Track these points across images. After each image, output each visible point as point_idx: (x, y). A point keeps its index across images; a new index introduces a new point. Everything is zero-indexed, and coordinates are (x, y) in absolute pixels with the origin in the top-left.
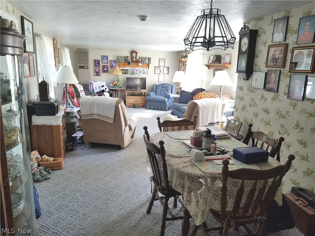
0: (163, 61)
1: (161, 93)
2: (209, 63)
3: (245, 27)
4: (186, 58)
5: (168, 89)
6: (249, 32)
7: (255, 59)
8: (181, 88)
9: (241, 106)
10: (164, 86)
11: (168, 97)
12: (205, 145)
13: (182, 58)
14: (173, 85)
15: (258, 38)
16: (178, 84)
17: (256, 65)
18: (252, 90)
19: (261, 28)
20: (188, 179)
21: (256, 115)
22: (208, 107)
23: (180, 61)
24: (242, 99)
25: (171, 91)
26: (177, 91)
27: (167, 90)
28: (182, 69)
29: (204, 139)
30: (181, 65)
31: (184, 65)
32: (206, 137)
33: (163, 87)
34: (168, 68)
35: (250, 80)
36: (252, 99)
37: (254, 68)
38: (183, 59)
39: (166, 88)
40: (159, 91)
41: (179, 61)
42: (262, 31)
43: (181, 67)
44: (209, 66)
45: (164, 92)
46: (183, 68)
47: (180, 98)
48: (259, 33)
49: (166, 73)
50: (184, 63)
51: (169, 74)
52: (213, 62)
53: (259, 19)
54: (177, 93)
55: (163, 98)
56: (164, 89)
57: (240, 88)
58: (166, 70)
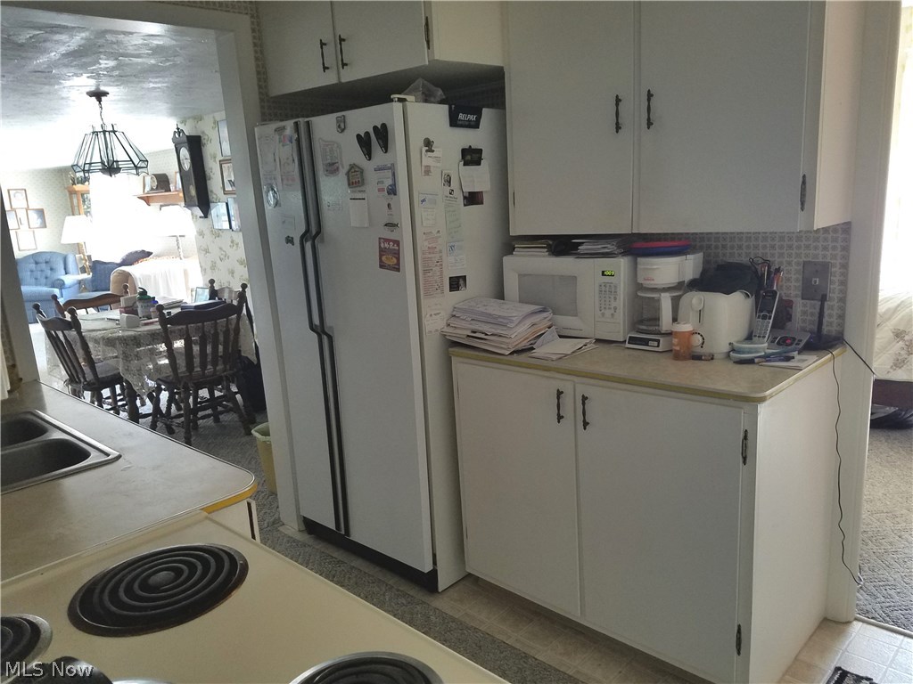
0: (21, 196)
1: (36, 279)
2: (146, 191)
3: (179, 131)
4: (87, 183)
5: (54, 266)
6: (185, 139)
7: (208, 182)
8: (89, 257)
9: (209, 264)
10: (40, 260)
11: (61, 285)
12: (143, 312)
13: (74, 184)
14: (65, 253)
15: (204, 149)
16: (78, 248)
17: (212, 191)
18: (217, 233)
19: (203, 132)
20: (120, 343)
21: (232, 273)
22: (155, 277)
23: (72, 193)
24: (207, 251)
25: (65, 269)
26: (80, 266)
27: (51, 269)
28: (82, 211)
29: (139, 304)
30: (75, 201)
31: (84, 201)
32: (140, 299)
33: (37, 263)
34: (41, 213)
35: (209, 217)
36: (221, 249)
37: (210, 198)
38: (78, 187)
39: (46, 262)
40: (29, 273)
41: (69, 192)
42: (206, 137)
43: (78, 206)
44: (147, 200)
45: (44, 276)
46: (83, 208)
47: (93, 280)
48: (204, 141)
49: (38, 225)
50: (82, 195)
51: (45, 227)
52: (152, 189)
53: (199, 118)
54: (83, 270)
55: (45, 289)
56: (43, 266)
57: (201, 233)
58: (34, 216)
